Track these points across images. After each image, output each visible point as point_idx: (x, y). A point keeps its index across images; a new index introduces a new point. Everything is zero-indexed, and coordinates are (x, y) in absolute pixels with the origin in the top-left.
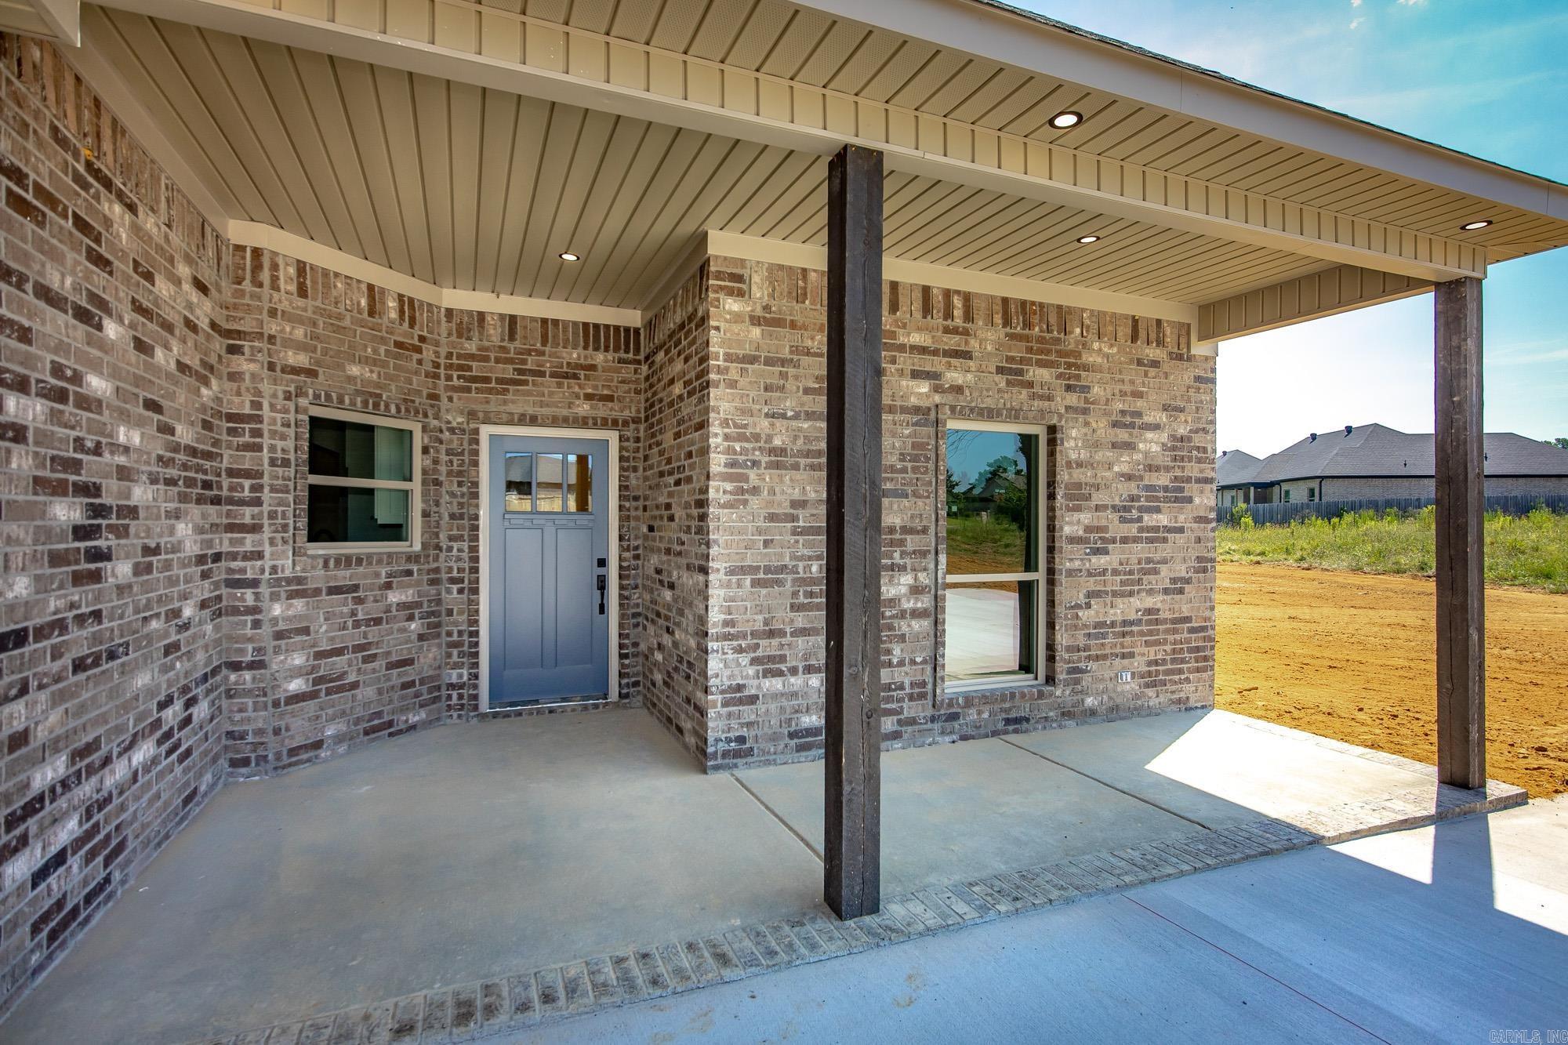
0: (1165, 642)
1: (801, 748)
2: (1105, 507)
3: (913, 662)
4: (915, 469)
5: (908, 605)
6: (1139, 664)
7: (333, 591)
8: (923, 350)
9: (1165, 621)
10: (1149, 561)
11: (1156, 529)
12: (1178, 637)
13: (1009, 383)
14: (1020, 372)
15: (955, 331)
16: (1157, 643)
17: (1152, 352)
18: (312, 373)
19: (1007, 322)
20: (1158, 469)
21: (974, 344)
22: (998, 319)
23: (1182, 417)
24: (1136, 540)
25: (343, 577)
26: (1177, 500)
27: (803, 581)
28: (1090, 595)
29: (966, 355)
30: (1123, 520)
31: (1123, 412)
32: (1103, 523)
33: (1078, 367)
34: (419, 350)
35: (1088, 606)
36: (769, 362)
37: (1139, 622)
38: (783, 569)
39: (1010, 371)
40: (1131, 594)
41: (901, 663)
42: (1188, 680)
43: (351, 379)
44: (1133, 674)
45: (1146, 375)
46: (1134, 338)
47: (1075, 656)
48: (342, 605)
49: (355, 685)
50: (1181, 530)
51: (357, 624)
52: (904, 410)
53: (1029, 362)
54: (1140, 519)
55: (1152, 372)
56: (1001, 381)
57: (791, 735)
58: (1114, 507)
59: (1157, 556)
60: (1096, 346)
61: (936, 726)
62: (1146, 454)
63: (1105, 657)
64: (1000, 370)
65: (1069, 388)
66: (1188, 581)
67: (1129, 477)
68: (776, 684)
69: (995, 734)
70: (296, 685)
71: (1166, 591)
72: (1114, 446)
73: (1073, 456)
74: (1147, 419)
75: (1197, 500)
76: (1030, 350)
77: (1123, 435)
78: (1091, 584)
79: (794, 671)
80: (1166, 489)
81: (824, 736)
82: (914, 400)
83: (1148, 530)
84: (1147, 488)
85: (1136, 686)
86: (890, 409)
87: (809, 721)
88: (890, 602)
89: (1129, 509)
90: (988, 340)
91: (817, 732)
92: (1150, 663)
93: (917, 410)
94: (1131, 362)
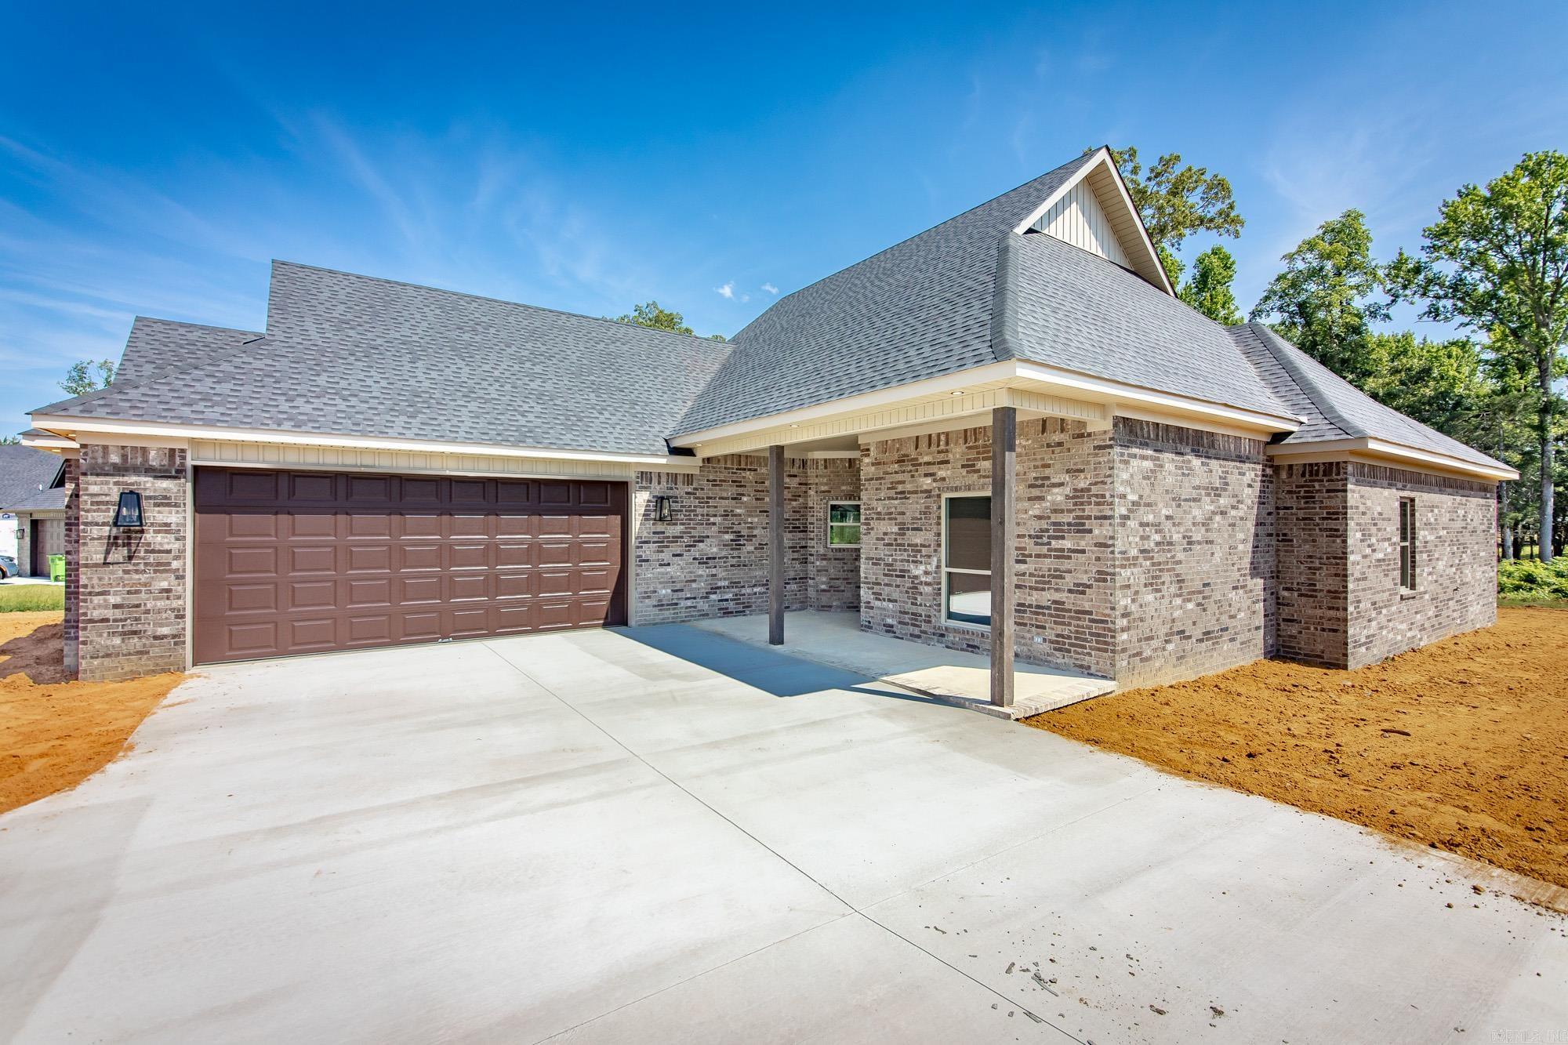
0: (1069, 624)
1: (887, 631)
2: (1023, 536)
3: (925, 606)
4: (925, 518)
5: (923, 579)
6: (1050, 634)
7: (835, 559)
8: (928, 464)
9: (1070, 611)
10: (1056, 570)
11: (1062, 550)
12: (1080, 623)
13: (967, 472)
14: (974, 465)
15: (942, 451)
16: (1063, 624)
17: (1057, 437)
18: (830, 492)
19: (966, 441)
20: (1062, 511)
21: (950, 456)
22: (961, 441)
23: (1082, 475)
24: (1045, 556)
25: (839, 555)
26: (1078, 531)
29: (947, 462)
30: (1037, 544)
31: (1036, 479)
32: (1023, 545)
36: (877, 479)
37: (1049, 608)
38: (880, 559)
39: (968, 466)
40: (1043, 589)
41: (921, 605)
42: (1089, 654)
43: (843, 491)
44: (1045, 640)
45: (1053, 452)
46: (1044, 431)
48: (838, 564)
49: (843, 591)
50: (1083, 552)
51: (844, 571)
52: (922, 492)
53: (978, 459)
54: (1049, 544)
55: (1057, 449)
56: (964, 471)
57: (884, 625)
58: (1030, 536)
59: (1063, 568)
61: (935, 637)
62: (1053, 503)
63: (1025, 625)
64: (963, 466)
66: (1090, 586)
67: (1040, 518)
68: (878, 603)
69: (962, 650)
70: (823, 587)
71: (1070, 591)
72: (1030, 499)
74: (1053, 481)
75: (1096, 532)
76: (978, 453)
77: (1035, 492)
79: (884, 600)
80: (1069, 524)
81: (894, 629)
82: (925, 487)
83: (1056, 550)
84: (1054, 524)
85: (1046, 647)
86: (916, 492)
87: (889, 621)
88: (916, 577)
89: (1041, 537)
90: (958, 451)
91: (892, 626)
92: (1058, 636)
93: (926, 491)
94: (1042, 446)
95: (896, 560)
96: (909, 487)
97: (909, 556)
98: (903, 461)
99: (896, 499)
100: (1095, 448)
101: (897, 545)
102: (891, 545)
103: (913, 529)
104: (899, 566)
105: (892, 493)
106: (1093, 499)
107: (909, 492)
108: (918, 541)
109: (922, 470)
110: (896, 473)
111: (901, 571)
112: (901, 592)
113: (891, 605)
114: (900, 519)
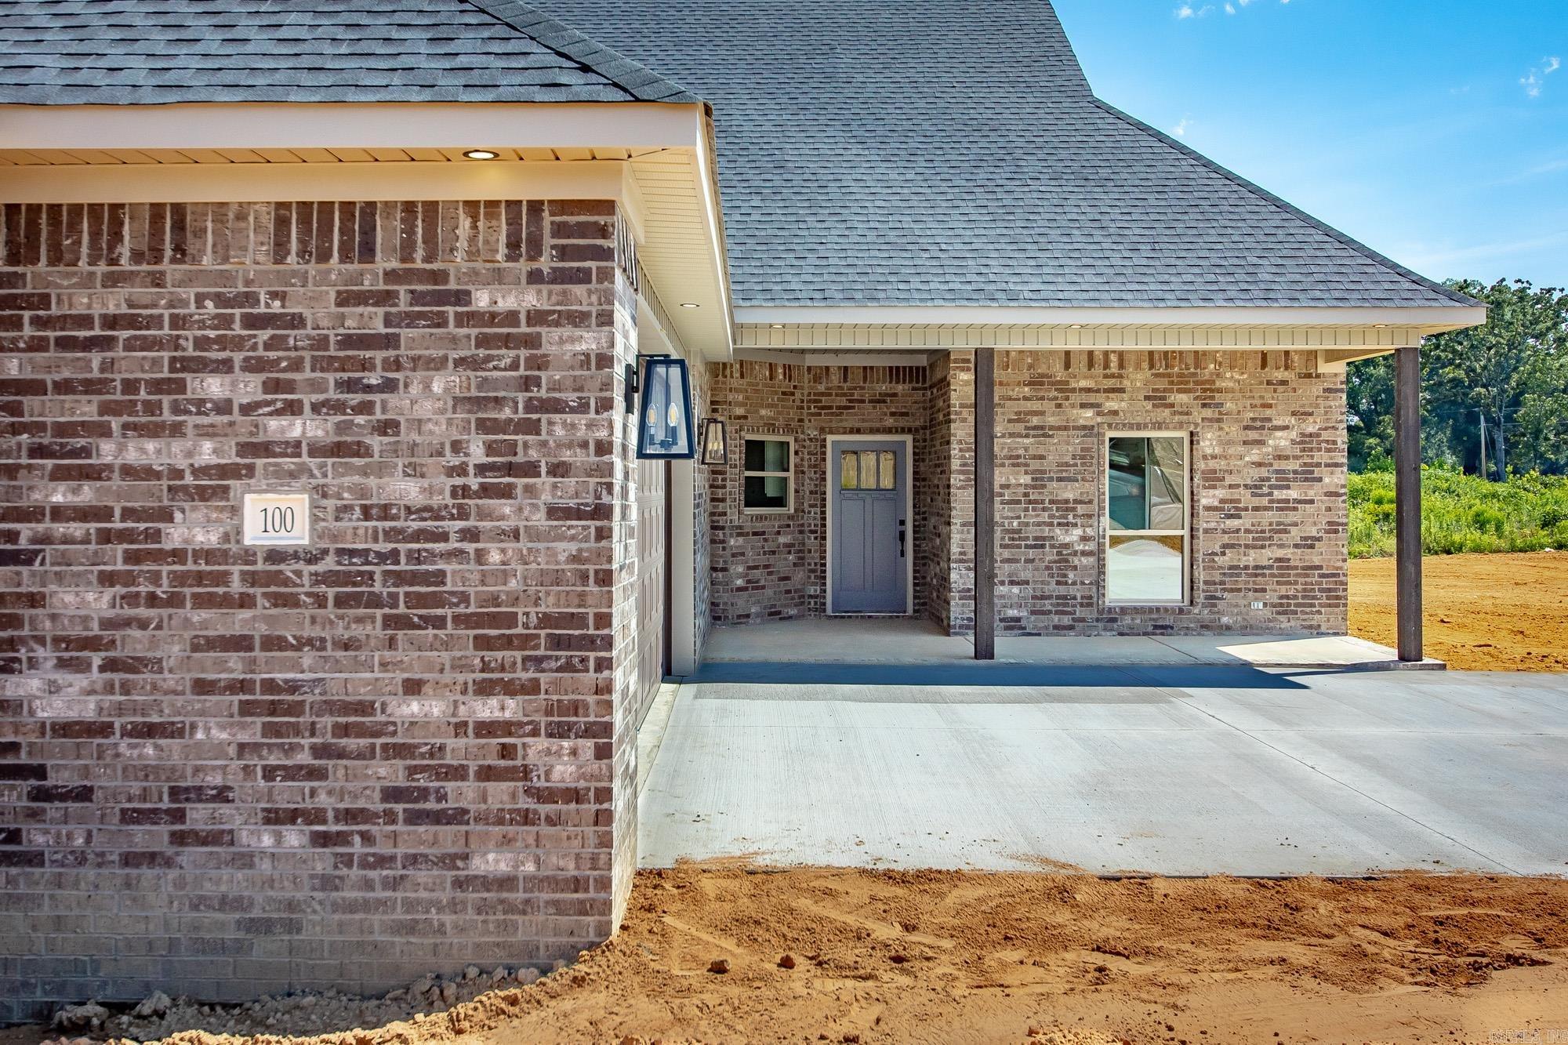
0: (1296, 583)
1: (1007, 628)
2: (1238, 486)
3: (1083, 583)
4: (1083, 464)
5: (1079, 547)
6: (1271, 597)
7: (755, 534)
8: (1089, 390)
9: (1296, 568)
10: (1279, 523)
11: (1287, 501)
12: (1309, 580)
13: (1154, 406)
14: (1164, 398)
15: (1113, 376)
16: (1289, 583)
17: (1280, 374)
18: (745, 417)
19: (1152, 366)
20: (1287, 458)
21: (1126, 383)
22: (1145, 365)
23: (1311, 419)
24: (1266, 509)
25: (759, 526)
26: (1306, 480)
27: (1008, 531)
28: (1225, 546)
29: (1122, 390)
30: (1254, 495)
31: (1253, 419)
32: (1236, 497)
33: (1212, 391)
34: (793, 394)
35: (1223, 554)
37: (1271, 567)
39: (1155, 398)
40: (1263, 547)
41: (1075, 583)
42: (1319, 612)
43: (762, 417)
44: (1265, 605)
45: (1275, 391)
46: (1264, 365)
47: (1212, 588)
48: (757, 541)
49: (763, 587)
50: (1312, 502)
51: (765, 553)
52: (1075, 428)
53: (1171, 391)
54: (1270, 494)
55: (1281, 388)
56: (1149, 405)
57: (1001, 620)
58: (1246, 486)
59: (1288, 521)
60: (1228, 375)
61: (1100, 625)
62: (1276, 448)
63: (1239, 590)
64: (1147, 398)
65: (1204, 405)
66: (1319, 539)
67: (1260, 465)
69: (1145, 634)
70: (739, 582)
71: (1296, 546)
72: (1245, 443)
73: (1209, 451)
74: (1275, 423)
75: (1327, 480)
76: (1172, 383)
77: (1253, 435)
78: (1226, 539)
80: (1295, 472)
81: (1023, 623)
82: (1082, 422)
83: (1279, 501)
84: (1277, 472)
85: (1268, 613)
86: (1066, 428)
87: (1012, 613)
88: (1066, 546)
89: (1260, 487)
90: (1138, 379)
91: (1018, 620)
92: (1281, 597)
93: (1084, 427)
94: (1261, 383)
95: (1027, 524)
96: (1051, 420)
97: (1051, 516)
98: (1042, 384)
99: (1027, 436)
100: (1324, 390)
101: (1030, 502)
102: (1018, 502)
103: (1060, 479)
104: (1032, 532)
105: (1019, 428)
106: (1324, 445)
107: (1052, 428)
108: (1070, 496)
109: (1075, 398)
110: (1026, 398)
111: (1036, 538)
112: (1037, 569)
113: (1015, 590)
114: (1035, 465)
